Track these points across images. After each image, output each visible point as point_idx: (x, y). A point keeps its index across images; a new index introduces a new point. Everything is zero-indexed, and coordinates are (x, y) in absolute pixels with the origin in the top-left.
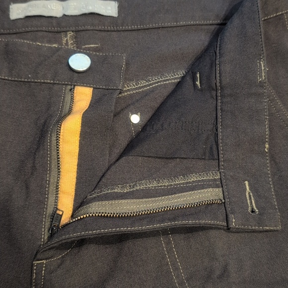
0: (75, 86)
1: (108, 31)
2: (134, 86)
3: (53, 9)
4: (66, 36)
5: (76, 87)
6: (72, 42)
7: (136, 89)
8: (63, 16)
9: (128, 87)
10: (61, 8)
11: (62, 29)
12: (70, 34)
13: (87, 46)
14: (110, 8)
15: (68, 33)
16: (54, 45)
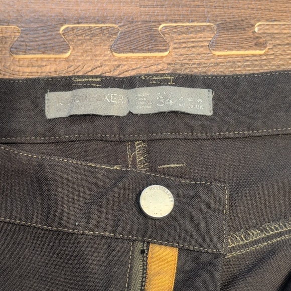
0: (148, 243)
1: (198, 139)
2: (243, 240)
3: (113, 104)
4: (133, 149)
5: (151, 245)
6: (142, 158)
7: (245, 246)
8: (128, 114)
9: (233, 243)
10: (126, 100)
11: (127, 138)
12: (139, 146)
13: (165, 166)
14: (200, 101)
15: (136, 143)
16: (115, 168)
